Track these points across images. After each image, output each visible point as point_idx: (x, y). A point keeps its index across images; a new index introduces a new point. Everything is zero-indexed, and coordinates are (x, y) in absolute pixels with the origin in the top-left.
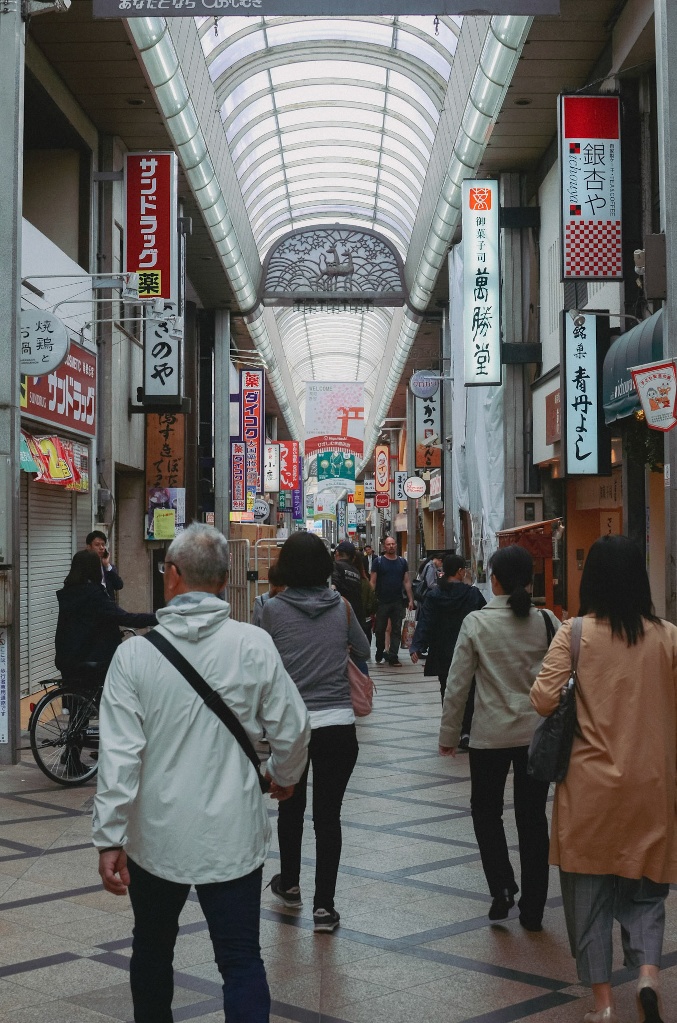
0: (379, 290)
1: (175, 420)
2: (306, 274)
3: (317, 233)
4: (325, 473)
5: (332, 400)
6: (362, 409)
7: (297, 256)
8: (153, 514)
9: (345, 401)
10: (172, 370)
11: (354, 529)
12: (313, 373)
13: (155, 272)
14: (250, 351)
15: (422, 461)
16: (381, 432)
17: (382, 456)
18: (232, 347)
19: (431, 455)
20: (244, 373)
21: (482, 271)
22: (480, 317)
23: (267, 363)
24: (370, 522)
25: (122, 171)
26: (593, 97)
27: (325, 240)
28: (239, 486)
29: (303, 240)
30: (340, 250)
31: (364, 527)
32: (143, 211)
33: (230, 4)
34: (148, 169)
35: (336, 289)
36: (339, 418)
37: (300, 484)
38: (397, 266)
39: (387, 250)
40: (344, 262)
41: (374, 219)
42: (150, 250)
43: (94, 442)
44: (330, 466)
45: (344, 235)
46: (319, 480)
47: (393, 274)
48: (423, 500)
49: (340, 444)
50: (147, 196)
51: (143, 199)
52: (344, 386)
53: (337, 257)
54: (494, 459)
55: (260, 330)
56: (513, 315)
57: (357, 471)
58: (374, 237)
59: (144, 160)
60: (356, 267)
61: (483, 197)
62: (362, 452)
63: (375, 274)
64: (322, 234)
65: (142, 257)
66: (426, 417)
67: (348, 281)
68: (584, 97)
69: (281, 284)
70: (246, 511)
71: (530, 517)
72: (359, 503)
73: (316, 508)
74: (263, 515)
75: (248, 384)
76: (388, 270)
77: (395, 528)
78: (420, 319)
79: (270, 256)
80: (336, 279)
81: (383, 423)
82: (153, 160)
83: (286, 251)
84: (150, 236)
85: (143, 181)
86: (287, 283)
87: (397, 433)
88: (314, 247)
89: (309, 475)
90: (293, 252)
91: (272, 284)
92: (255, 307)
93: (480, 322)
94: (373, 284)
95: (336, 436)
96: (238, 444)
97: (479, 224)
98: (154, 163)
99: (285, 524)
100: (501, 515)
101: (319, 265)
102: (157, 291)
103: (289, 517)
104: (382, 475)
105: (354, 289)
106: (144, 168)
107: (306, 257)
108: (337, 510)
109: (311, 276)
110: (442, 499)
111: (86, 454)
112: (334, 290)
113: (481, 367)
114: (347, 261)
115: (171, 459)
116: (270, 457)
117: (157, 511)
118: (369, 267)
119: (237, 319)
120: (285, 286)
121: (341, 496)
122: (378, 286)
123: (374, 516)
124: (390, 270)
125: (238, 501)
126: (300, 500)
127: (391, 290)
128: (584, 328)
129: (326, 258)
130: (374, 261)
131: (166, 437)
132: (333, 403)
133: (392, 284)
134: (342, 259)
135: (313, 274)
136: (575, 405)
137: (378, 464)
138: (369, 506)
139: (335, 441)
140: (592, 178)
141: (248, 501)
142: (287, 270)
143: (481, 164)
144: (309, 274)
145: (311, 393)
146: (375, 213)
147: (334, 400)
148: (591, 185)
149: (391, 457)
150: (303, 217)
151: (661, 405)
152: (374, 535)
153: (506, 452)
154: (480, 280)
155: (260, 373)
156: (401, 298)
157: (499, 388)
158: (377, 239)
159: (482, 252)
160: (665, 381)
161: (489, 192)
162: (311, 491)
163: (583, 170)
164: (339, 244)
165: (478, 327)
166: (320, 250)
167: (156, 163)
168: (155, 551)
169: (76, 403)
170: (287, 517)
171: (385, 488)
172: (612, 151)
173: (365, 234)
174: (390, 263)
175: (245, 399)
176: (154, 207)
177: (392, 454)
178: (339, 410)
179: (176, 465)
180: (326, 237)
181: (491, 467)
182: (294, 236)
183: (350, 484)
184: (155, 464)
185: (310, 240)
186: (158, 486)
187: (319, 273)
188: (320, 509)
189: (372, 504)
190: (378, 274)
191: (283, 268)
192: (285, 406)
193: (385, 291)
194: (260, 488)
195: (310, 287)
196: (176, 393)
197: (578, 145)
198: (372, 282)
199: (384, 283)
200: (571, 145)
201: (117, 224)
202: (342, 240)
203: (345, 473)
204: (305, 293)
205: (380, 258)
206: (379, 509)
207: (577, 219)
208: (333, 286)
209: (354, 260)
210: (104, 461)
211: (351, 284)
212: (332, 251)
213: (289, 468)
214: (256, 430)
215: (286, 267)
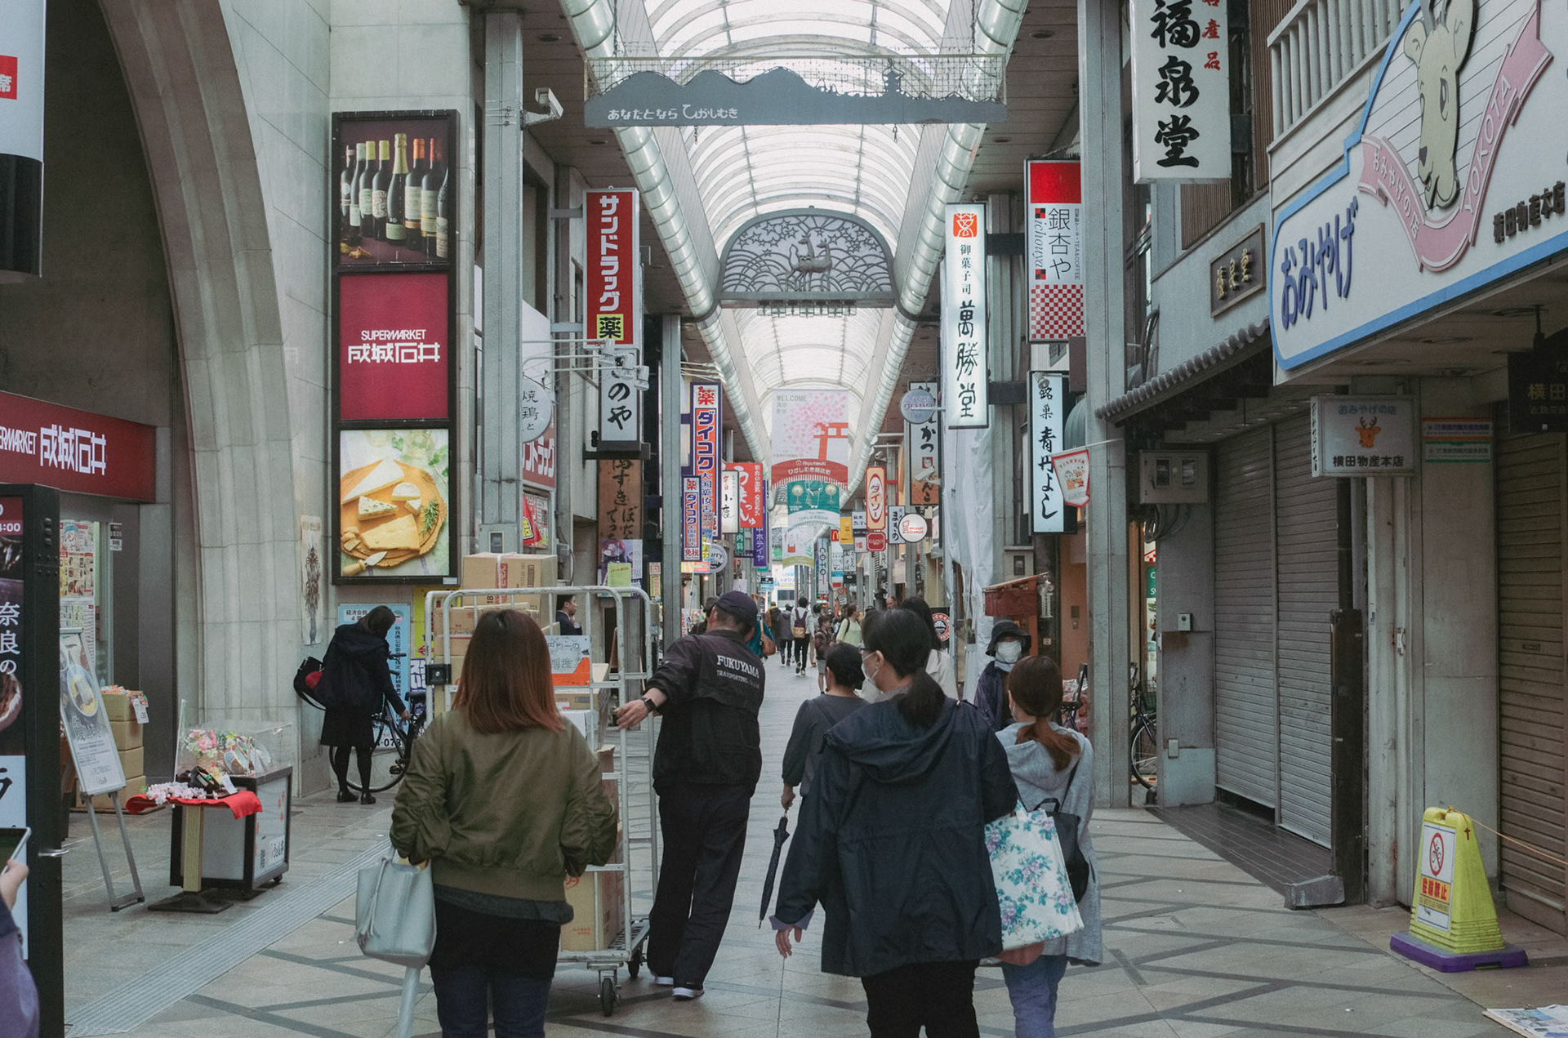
0: (864, 289)
1: (630, 465)
2: (774, 270)
3: (787, 220)
4: (798, 502)
5: (806, 413)
6: (846, 425)
7: (761, 248)
8: (606, 568)
9: (824, 415)
10: (630, 413)
11: (840, 579)
12: (782, 369)
13: (617, 316)
14: (704, 365)
15: (919, 498)
16: (873, 451)
17: (875, 481)
18: (683, 359)
19: (930, 489)
20: (696, 388)
21: (967, 304)
22: (965, 354)
23: (723, 369)
24: (862, 569)
25: (581, 208)
26: (1058, 161)
27: (796, 228)
28: (692, 530)
29: (770, 228)
30: (815, 240)
31: (854, 577)
32: (604, 252)
33: (709, 115)
34: (609, 206)
35: (811, 288)
36: (815, 437)
37: (764, 519)
38: (885, 260)
39: (873, 240)
40: (820, 256)
41: (857, 203)
42: (611, 293)
43: (553, 495)
44: (805, 494)
45: (820, 221)
46: (790, 512)
47: (882, 271)
48: (926, 544)
49: (817, 470)
50: (608, 235)
51: (604, 238)
52: (822, 394)
53: (811, 249)
54: (981, 507)
55: (716, 334)
56: (1002, 351)
57: (843, 498)
58: (857, 224)
59: (604, 197)
60: (835, 262)
61: (969, 223)
62: (846, 481)
63: (858, 269)
64: (793, 220)
65: (603, 300)
66: (924, 442)
67: (825, 278)
68: (1049, 162)
69: (743, 283)
70: (701, 560)
71: (1019, 571)
72: (847, 543)
73: (785, 548)
74: (719, 565)
75: (701, 402)
76: (874, 265)
77: (893, 578)
78: (914, 323)
79: (729, 248)
80: (810, 276)
81: (875, 440)
82: (614, 197)
83: (749, 241)
84: (611, 277)
85: (604, 220)
86: (750, 281)
87: (895, 451)
88: (782, 237)
89: (776, 503)
90: (757, 243)
91: (730, 283)
92: (712, 310)
93: (965, 359)
94: (855, 283)
95: (812, 460)
96: (691, 479)
97: (963, 252)
98: (615, 201)
99: (743, 573)
100: (990, 570)
101: (789, 259)
102: (619, 336)
103: (748, 563)
104: (875, 507)
105: (833, 289)
106: (604, 205)
107: (774, 249)
108: (816, 550)
109: (779, 272)
110: (941, 546)
111: (546, 508)
112: (807, 289)
113: (966, 409)
114: (824, 253)
115: (627, 507)
116: (727, 488)
117: (611, 565)
118: (850, 261)
119: (688, 325)
120: (747, 284)
121: (821, 531)
122: (862, 285)
123: (867, 561)
124: (877, 265)
125: (691, 549)
126: (764, 541)
127: (877, 290)
128: (1050, 389)
129: (797, 251)
130: (856, 253)
131: (621, 483)
132: (808, 417)
133: (879, 282)
134: (817, 251)
135: (782, 271)
136: (1042, 465)
137: (870, 492)
138: (861, 547)
139: (810, 466)
140: (1057, 243)
141: (703, 549)
142: (750, 265)
143: (966, 187)
144: (776, 270)
145: (779, 405)
146: (858, 197)
147: (809, 413)
148: (1056, 249)
149: (887, 482)
150: (769, 200)
151: (1077, 485)
152: (867, 588)
153: (994, 501)
154: (965, 314)
155: (716, 388)
156: (889, 299)
157: (987, 431)
158: (861, 226)
159: (967, 282)
160: (1080, 465)
161: (975, 218)
162: (777, 522)
163: (1048, 235)
164: (813, 233)
165: (963, 365)
166: (791, 240)
167: (617, 201)
168: (606, 610)
169: (540, 457)
170: (746, 564)
171: (880, 525)
172: (1077, 215)
173: (845, 221)
174: (877, 256)
175: (697, 420)
176: (615, 247)
177: (889, 478)
178: (815, 426)
179: (632, 514)
180: (798, 225)
181: (979, 517)
182: (759, 223)
183: (833, 519)
184: (608, 513)
185: (778, 229)
186: (612, 538)
187: (789, 269)
188: (792, 549)
189: (864, 545)
190: (861, 269)
191: (745, 263)
192: (744, 417)
193: (870, 290)
194: (717, 531)
195: (779, 286)
196: (635, 439)
197: (1043, 210)
198: (855, 279)
199: (869, 281)
200: (1037, 210)
201: (573, 260)
202: (817, 227)
203: (826, 503)
204: (772, 293)
205: (864, 250)
206: (873, 553)
207: (1041, 283)
208: (807, 285)
209: (833, 253)
210: (562, 514)
211: (829, 283)
212: (805, 242)
213: (750, 499)
214: (710, 459)
215: (750, 262)
